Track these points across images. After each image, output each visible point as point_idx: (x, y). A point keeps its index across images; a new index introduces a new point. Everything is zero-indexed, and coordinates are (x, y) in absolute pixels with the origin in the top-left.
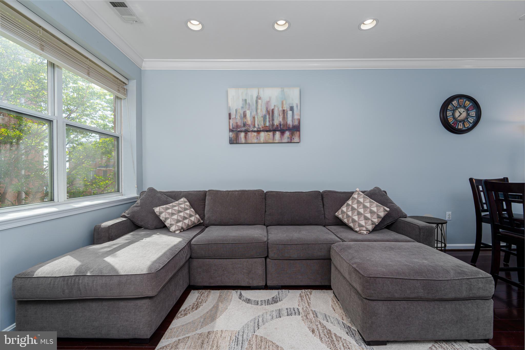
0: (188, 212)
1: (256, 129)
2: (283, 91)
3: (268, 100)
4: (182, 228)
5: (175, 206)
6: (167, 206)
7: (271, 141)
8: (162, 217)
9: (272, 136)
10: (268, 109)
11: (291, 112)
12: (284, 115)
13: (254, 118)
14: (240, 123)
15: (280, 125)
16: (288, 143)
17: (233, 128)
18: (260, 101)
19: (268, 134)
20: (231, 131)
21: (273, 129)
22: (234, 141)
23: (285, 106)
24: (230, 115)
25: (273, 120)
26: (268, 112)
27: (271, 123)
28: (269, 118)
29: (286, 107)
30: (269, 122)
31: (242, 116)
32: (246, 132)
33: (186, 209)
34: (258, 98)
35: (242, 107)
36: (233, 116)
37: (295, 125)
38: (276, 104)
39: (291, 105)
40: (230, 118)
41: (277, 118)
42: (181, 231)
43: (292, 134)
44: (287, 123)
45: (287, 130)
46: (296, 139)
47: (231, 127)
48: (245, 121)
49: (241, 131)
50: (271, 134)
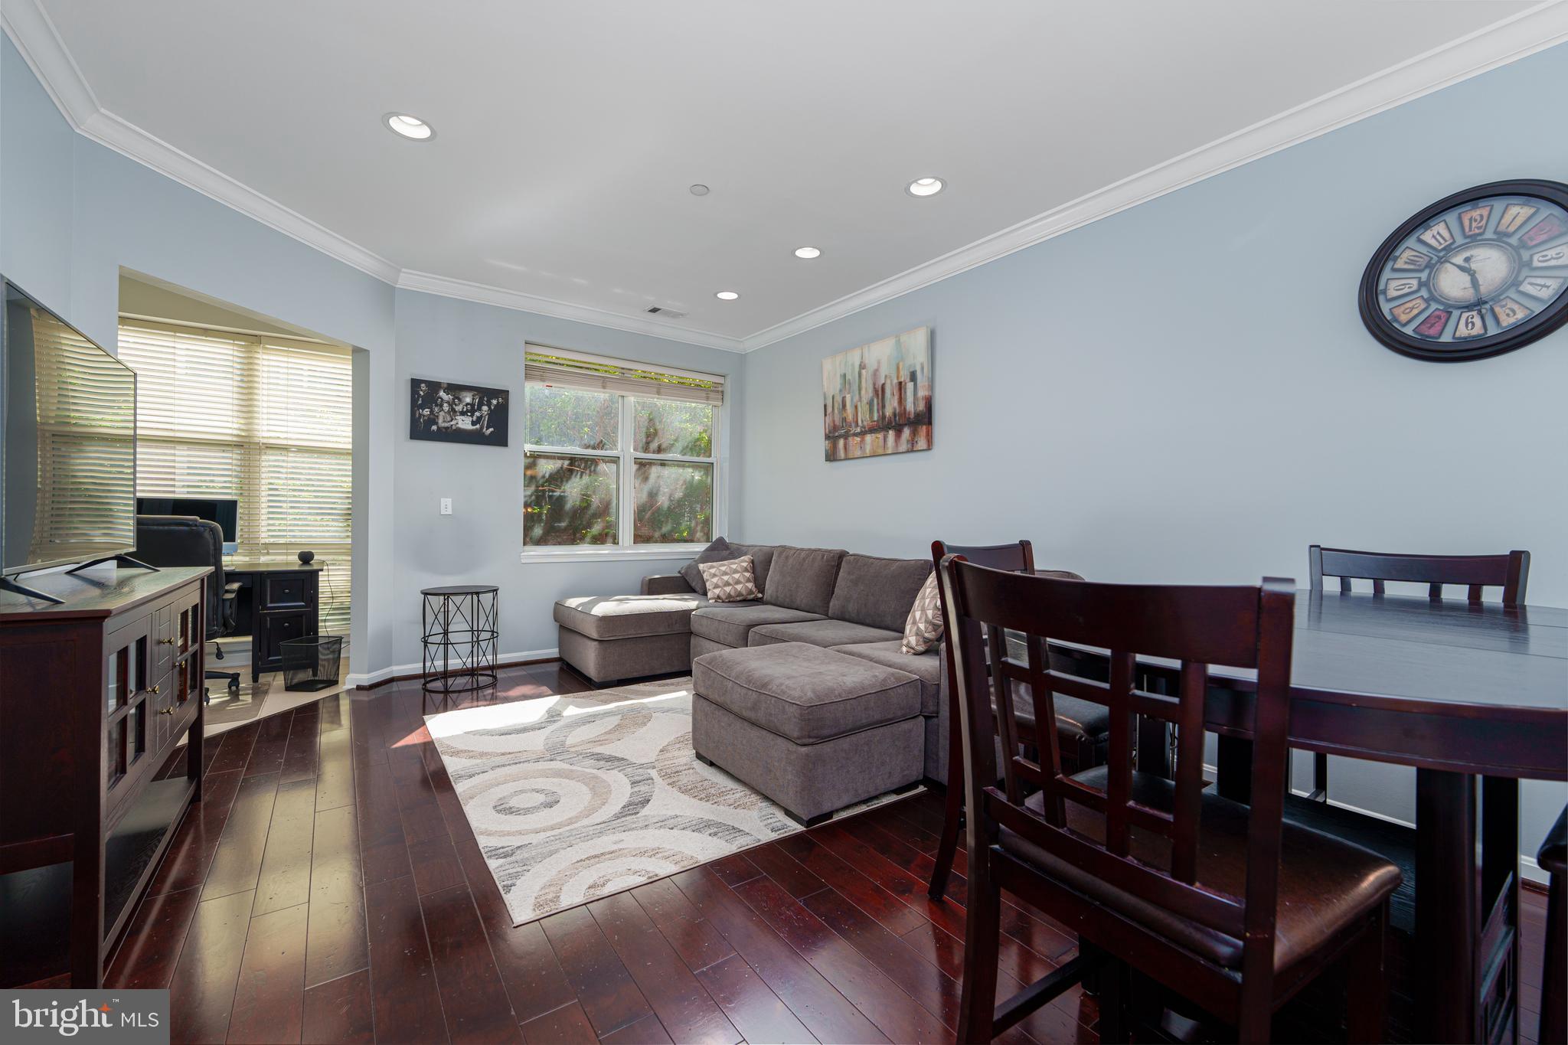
0: (737, 576)
1: (859, 430)
2: (898, 343)
3: (876, 367)
4: (719, 597)
5: (724, 565)
6: (714, 564)
7: (880, 451)
8: (705, 576)
9: (883, 441)
10: (877, 387)
11: (912, 383)
12: (901, 394)
13: (856, 407)
14: (838, 422)
15: (895, 415)
16: (908, 452)
17: (830, 432)
18: (864, 371)
19: (877, 438)
20: (827, 437)
21: (884, 425)
22: (831, 456)
23: (902, 373)
24: (825, 406)
25: (884, 406)
26: (876, 391)
27: (881, 413)
28: (878, 404)
29: (904, 376)
30: (878, 412)
31: (841, 407)
32: (846, 436)
33: (736, 571)
34: (862, 367)
35: (841, 391)
36: (829, 410)
37: (920, 411)
38: (887, 373)
39: (912, 370)
40: (825, 415)
41: (890, 401)
42: (716, 601)
43: (914, 433)
44: (905, 409)
45: (906, 425)
46: (922, 443)
47: (827, 432)
48: (845, 415)
49: (839, 437)
50: (880, 436)
